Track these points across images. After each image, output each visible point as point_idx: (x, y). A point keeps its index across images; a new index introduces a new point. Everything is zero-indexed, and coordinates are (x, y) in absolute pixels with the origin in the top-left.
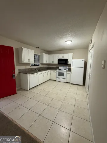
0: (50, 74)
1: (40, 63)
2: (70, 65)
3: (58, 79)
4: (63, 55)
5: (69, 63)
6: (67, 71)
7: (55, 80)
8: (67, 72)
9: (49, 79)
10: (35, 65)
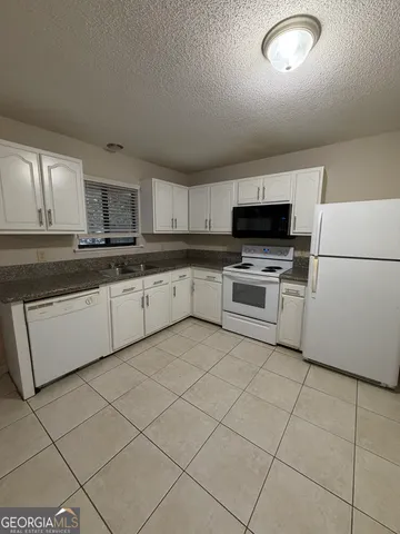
0: (193, 290)
1: (140, 230)
2: (304, 242)
3: (230, 322)
4: (259, 181)
5: (297, 229)
6: (282, 278)
7: (218, 321)
8: (286, 285)
9: (188, 313)
10: (108, 243)
